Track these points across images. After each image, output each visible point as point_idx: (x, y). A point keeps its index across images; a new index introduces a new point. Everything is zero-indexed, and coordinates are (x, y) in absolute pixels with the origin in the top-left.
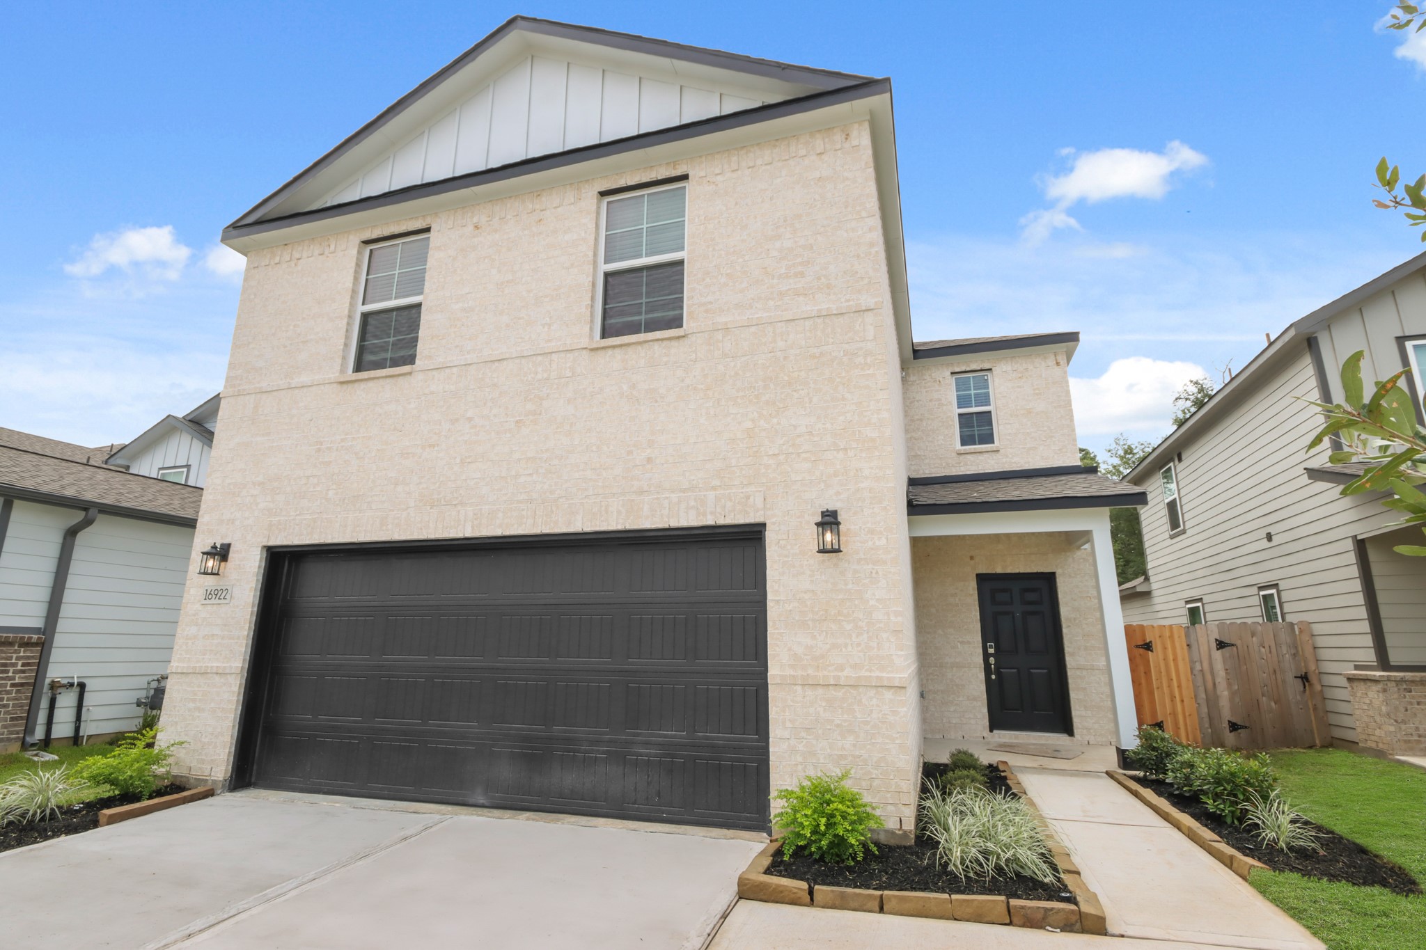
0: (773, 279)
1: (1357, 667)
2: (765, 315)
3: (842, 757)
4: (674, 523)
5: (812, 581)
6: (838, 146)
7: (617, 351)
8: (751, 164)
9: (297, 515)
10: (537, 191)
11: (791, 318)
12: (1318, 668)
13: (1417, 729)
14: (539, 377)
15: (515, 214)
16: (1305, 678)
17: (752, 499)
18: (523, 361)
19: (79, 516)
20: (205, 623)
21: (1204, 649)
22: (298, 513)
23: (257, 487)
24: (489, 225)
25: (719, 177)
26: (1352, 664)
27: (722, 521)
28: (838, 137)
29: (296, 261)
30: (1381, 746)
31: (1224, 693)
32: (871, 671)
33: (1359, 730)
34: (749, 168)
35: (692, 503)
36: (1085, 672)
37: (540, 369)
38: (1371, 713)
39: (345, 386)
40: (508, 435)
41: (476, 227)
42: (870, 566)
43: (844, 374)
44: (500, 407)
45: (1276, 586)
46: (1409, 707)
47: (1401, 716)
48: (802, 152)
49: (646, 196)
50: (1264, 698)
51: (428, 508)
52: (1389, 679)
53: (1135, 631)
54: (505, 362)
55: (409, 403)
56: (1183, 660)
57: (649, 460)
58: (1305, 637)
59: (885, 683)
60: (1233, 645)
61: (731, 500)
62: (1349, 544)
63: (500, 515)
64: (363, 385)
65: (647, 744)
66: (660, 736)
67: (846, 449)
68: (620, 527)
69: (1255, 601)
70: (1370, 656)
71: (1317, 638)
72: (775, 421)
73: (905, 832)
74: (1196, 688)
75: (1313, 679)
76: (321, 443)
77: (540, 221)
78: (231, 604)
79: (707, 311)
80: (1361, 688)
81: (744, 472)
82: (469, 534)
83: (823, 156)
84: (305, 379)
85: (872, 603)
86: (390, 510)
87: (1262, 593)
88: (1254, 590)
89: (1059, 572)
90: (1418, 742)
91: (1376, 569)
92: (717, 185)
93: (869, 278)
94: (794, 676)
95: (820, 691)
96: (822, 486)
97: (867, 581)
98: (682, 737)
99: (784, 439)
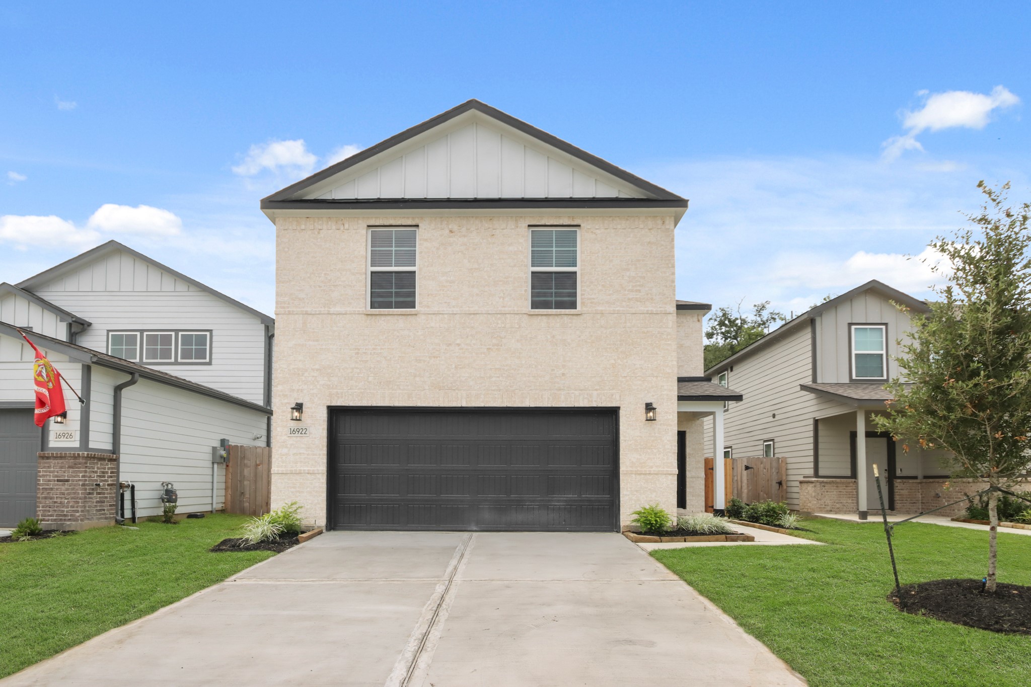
0: (625, 291)
1: (804, 477)
2: (621, 309)
3: (651, 501)
4: (577, 405)
5: (640, 432)
6: (659, 227)
7: (544, 317)
8: (615, 227)
9: (348, 389)
10: (490, 217)
11: (634, 312)
12: (786, 478)
13: (825, 502)
14: (499, 326)
15: (477, 228)
16: (780, 483)
17: (614, 396)
18: (489, 316)
19: (128, 378)
20: (293, 447)
21: (739, 470)
22: (349, 388)
23: (315, 371)
24: (460, 232)
25: (597, 231)
26: (803, 476)
27: (600, 405)
28: (659, 222)
29: (318, 231)
30: (809, 510)
31: (745, 491)
32: (663, 468)
33: (801, 505)
34: (614, 229)
35: (586, 396)
36: (694, 479)
37: (499, 322)
38: (807, 497)
39: (370, 317)
40: (483, 355)
41: (450, 231)
42: (666, 427)
43: (657, 342)
44: (477, 340)
45: (773, 440)
46: (823, 493)
47: (819, 497)
48: (641, 226)
49: (554, 232)
50: (762, 493)
51: (438, 390)
52: (817, 481)
53: (709, 461)
54: (478, 315)
55: (418, 332)
56: (730, 475)
57: (563, 374)
58: (784, 464)
59: (670, 473)
60: (752, 468)
61: (604, 396)
62: (811, 422)
63: (482, 396)
64: (383, 318)
65: (558, 501)
66: (565, 497)
67: (657, 377)
68: (549, 405)
69: (761, 447)
70: (811, 472)
71: (789, 465)
72: (625, 361)
73: (674, 526)
74: (733, 489)
75: (784, 483)
76: (359, 350)
77: (493, 235)
78: (310, 437)
79: (591, 303)
80: (805, 486)
81: (610, 384)
82: (464, 405)
83: (651, 231)
84: (338, 309)
85: (665, 441)
86: (413, 390)
87: (765, 444)
88: (762, 442)
89: (688, 431)
90: (824, 508)
91: (820, 433)
92: (596, 235)
93: (671, 298)
94: (632, 471)
95: (642, 476)
96: (646, 392)
97: (664, 433)
98: (575, 497)
99: (630, 370)
